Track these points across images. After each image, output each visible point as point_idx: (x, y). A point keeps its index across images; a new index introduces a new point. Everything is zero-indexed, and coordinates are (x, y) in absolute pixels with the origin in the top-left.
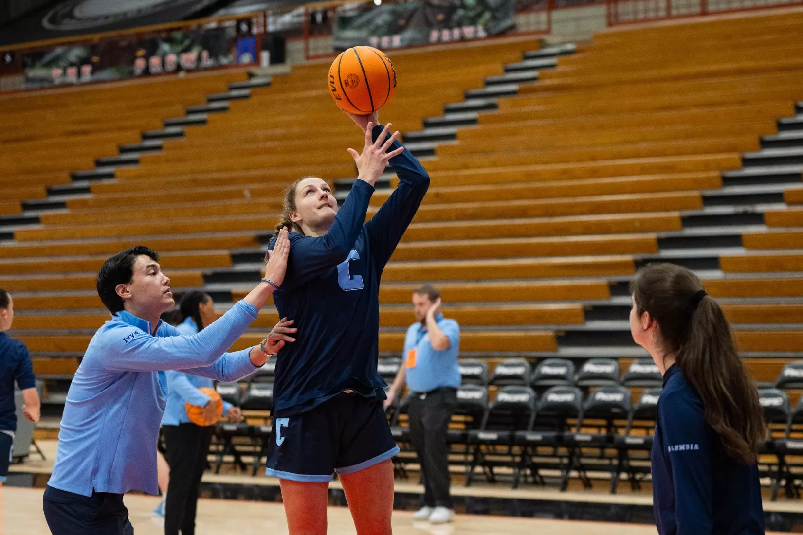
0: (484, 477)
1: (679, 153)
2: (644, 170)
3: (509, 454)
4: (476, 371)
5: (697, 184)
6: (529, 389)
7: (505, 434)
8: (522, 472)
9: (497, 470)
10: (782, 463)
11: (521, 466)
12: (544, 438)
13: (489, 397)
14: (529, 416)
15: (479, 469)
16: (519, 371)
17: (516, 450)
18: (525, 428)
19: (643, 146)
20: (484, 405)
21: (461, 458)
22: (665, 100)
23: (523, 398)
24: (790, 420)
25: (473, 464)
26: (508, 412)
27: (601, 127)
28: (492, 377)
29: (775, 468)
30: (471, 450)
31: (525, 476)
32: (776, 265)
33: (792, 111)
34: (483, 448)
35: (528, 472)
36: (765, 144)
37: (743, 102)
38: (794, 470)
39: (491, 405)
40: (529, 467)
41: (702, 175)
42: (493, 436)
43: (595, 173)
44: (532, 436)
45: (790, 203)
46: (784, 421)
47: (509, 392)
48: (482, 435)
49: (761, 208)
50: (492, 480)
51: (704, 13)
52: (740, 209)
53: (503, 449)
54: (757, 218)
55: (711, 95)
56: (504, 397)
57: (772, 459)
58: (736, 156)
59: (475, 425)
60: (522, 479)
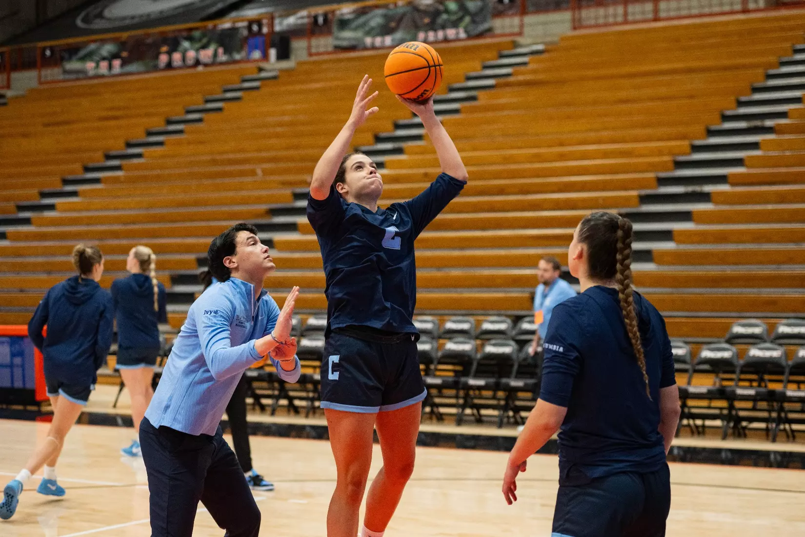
0: (472, 418)
1: (636, 140)
2: (606, 155)
3: (494, 397)
4: (465, 326)
5: (652, 167)
6: (512, 343)
7: (492, 380)
8: (506, 414)
9: (484, 412)
10: (731, 407)
11: (505, 408)
12: (526, 385)
13: (477, 349)
14: (512, 366)
15: (468, 411)
16: (502, 326)
17: (501, 394)
18: (508, 376)
19: (605, 134)
20: (473, 356)
21: (453, 401)
22: (623, 94)
23: (507, 350)
24: (738, 370)
25: (463, 407)
26: (493, 362)
27: (569, 117)
28: (478, 331)
29: (725, 412)
30: (462, 393)
31: (508, 417)
32: (722, 237)
33: (734, 105)
34: (471, 393)
35: (511, 413)
36: (711, 133)
37: (691, 97)
38: (742, 414)
39: (479, 356)
40: (512, 409)
41: (656, 159)
42: (481, 382)
43: (562, 157)
44: (515, 383)
45: (733, 184)
46: (733, 372)
47: (494, 345)
48: (472, 382)
49: (707, 188)
50: (479, 421)
51: (656, 19)
52: (690, 189)
53: (488, 393)
54: (705, 197)
55: (663, 91)
56: (490, 349)
57: (723, 404)
58: (686, 143)
59: (466, 373)
60: (505, 420)
